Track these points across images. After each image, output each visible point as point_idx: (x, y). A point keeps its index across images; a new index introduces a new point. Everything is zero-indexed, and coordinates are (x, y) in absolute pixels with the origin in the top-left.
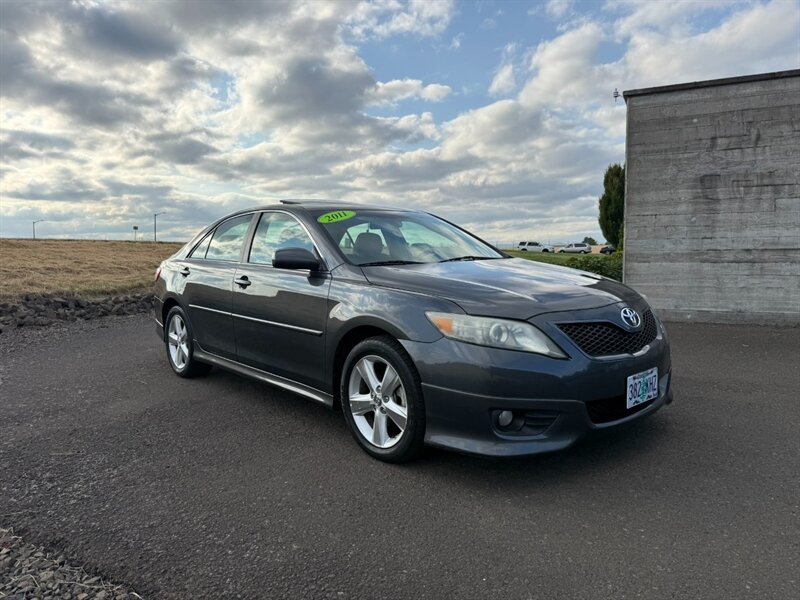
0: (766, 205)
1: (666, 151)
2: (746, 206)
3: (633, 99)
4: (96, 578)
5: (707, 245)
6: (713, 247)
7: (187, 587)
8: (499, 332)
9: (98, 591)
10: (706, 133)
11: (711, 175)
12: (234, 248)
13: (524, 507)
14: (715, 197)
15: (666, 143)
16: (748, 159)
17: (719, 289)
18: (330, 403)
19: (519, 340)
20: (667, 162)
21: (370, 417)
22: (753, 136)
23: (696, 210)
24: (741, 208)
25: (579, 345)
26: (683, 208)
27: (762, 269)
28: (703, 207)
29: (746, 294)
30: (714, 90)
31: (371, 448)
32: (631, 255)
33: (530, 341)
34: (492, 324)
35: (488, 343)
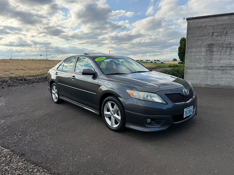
0: (228, 53)
1: (199, 36)
2: (222, 53)
3: (189, 20)
4: (34, 165)
5: (210, 65)
6: (212, 66)
7: (59, 168)
8: (147, 96)
9: (35, 169)
10: (211, 31)
11: (212, 44)
12: (71, 66)
13: (153, 146)
14: (212, 50)
15: (199, 34)
16: (223, 39)
17: (212, 78)
18: (98, 114)
19: (153, 98)
20: (199, 40)
21: (110, 118)
22: (225, 32)
23: (207, 54)
24: (220, 54)
25: (170, 100)
26: (203, 53)
27: (226, 72)
28: (209, 53)
29: (221, 80)
30: (214, 18)
31: (110, 127)
32: (187, 67)
33: (156, 99)
34: (145, 94)
35: (144, 99)
